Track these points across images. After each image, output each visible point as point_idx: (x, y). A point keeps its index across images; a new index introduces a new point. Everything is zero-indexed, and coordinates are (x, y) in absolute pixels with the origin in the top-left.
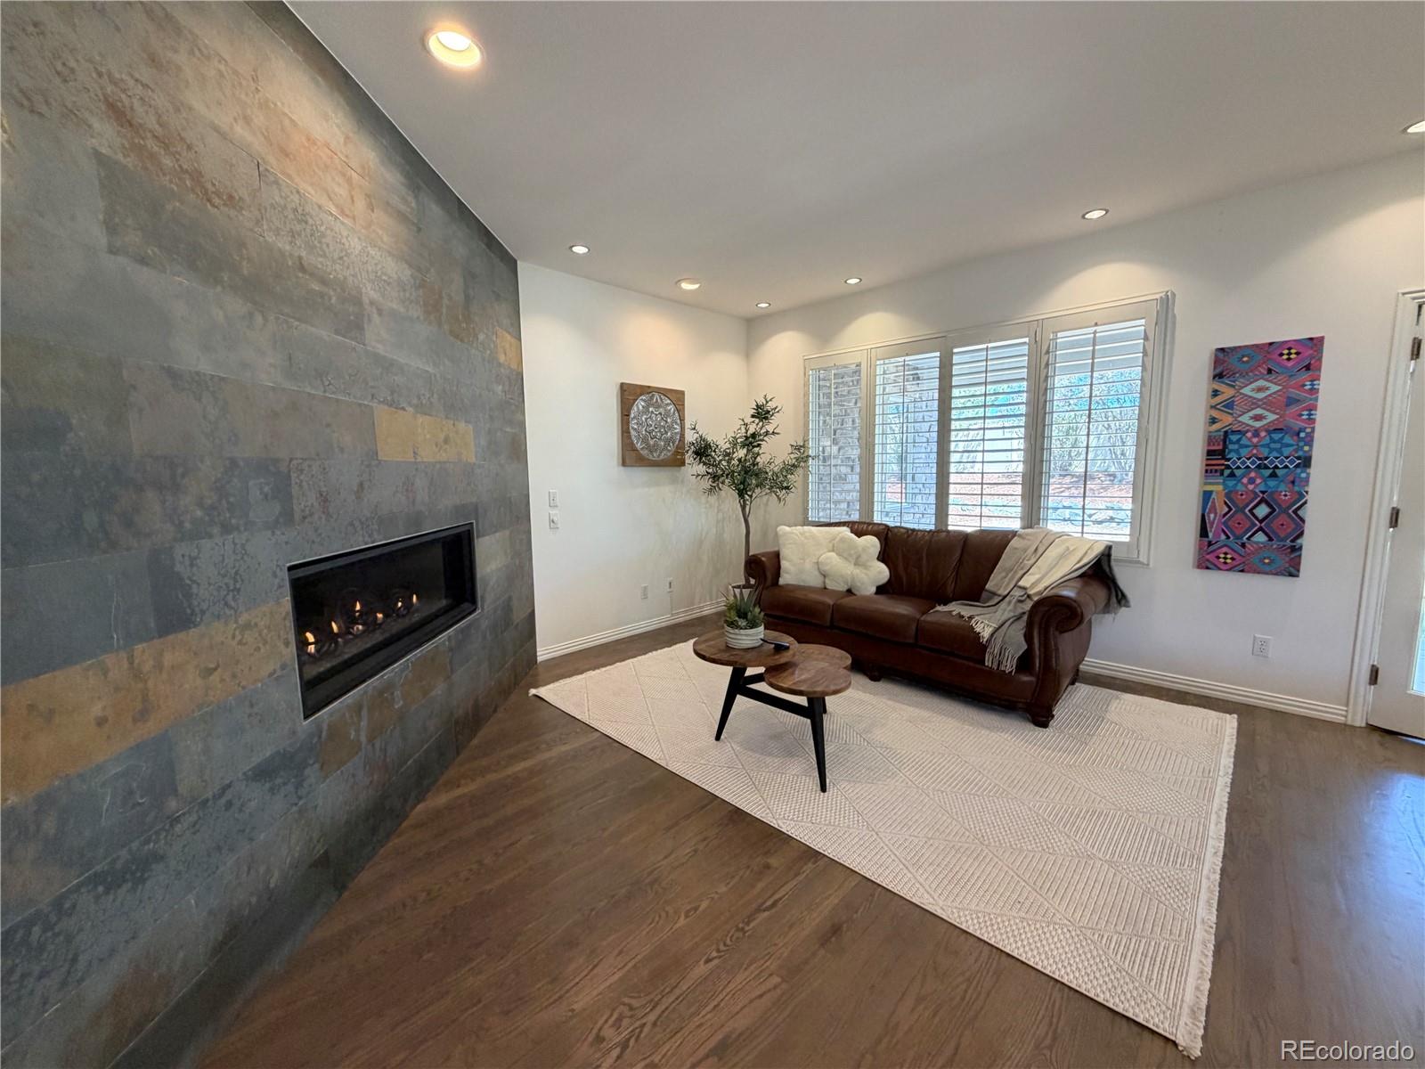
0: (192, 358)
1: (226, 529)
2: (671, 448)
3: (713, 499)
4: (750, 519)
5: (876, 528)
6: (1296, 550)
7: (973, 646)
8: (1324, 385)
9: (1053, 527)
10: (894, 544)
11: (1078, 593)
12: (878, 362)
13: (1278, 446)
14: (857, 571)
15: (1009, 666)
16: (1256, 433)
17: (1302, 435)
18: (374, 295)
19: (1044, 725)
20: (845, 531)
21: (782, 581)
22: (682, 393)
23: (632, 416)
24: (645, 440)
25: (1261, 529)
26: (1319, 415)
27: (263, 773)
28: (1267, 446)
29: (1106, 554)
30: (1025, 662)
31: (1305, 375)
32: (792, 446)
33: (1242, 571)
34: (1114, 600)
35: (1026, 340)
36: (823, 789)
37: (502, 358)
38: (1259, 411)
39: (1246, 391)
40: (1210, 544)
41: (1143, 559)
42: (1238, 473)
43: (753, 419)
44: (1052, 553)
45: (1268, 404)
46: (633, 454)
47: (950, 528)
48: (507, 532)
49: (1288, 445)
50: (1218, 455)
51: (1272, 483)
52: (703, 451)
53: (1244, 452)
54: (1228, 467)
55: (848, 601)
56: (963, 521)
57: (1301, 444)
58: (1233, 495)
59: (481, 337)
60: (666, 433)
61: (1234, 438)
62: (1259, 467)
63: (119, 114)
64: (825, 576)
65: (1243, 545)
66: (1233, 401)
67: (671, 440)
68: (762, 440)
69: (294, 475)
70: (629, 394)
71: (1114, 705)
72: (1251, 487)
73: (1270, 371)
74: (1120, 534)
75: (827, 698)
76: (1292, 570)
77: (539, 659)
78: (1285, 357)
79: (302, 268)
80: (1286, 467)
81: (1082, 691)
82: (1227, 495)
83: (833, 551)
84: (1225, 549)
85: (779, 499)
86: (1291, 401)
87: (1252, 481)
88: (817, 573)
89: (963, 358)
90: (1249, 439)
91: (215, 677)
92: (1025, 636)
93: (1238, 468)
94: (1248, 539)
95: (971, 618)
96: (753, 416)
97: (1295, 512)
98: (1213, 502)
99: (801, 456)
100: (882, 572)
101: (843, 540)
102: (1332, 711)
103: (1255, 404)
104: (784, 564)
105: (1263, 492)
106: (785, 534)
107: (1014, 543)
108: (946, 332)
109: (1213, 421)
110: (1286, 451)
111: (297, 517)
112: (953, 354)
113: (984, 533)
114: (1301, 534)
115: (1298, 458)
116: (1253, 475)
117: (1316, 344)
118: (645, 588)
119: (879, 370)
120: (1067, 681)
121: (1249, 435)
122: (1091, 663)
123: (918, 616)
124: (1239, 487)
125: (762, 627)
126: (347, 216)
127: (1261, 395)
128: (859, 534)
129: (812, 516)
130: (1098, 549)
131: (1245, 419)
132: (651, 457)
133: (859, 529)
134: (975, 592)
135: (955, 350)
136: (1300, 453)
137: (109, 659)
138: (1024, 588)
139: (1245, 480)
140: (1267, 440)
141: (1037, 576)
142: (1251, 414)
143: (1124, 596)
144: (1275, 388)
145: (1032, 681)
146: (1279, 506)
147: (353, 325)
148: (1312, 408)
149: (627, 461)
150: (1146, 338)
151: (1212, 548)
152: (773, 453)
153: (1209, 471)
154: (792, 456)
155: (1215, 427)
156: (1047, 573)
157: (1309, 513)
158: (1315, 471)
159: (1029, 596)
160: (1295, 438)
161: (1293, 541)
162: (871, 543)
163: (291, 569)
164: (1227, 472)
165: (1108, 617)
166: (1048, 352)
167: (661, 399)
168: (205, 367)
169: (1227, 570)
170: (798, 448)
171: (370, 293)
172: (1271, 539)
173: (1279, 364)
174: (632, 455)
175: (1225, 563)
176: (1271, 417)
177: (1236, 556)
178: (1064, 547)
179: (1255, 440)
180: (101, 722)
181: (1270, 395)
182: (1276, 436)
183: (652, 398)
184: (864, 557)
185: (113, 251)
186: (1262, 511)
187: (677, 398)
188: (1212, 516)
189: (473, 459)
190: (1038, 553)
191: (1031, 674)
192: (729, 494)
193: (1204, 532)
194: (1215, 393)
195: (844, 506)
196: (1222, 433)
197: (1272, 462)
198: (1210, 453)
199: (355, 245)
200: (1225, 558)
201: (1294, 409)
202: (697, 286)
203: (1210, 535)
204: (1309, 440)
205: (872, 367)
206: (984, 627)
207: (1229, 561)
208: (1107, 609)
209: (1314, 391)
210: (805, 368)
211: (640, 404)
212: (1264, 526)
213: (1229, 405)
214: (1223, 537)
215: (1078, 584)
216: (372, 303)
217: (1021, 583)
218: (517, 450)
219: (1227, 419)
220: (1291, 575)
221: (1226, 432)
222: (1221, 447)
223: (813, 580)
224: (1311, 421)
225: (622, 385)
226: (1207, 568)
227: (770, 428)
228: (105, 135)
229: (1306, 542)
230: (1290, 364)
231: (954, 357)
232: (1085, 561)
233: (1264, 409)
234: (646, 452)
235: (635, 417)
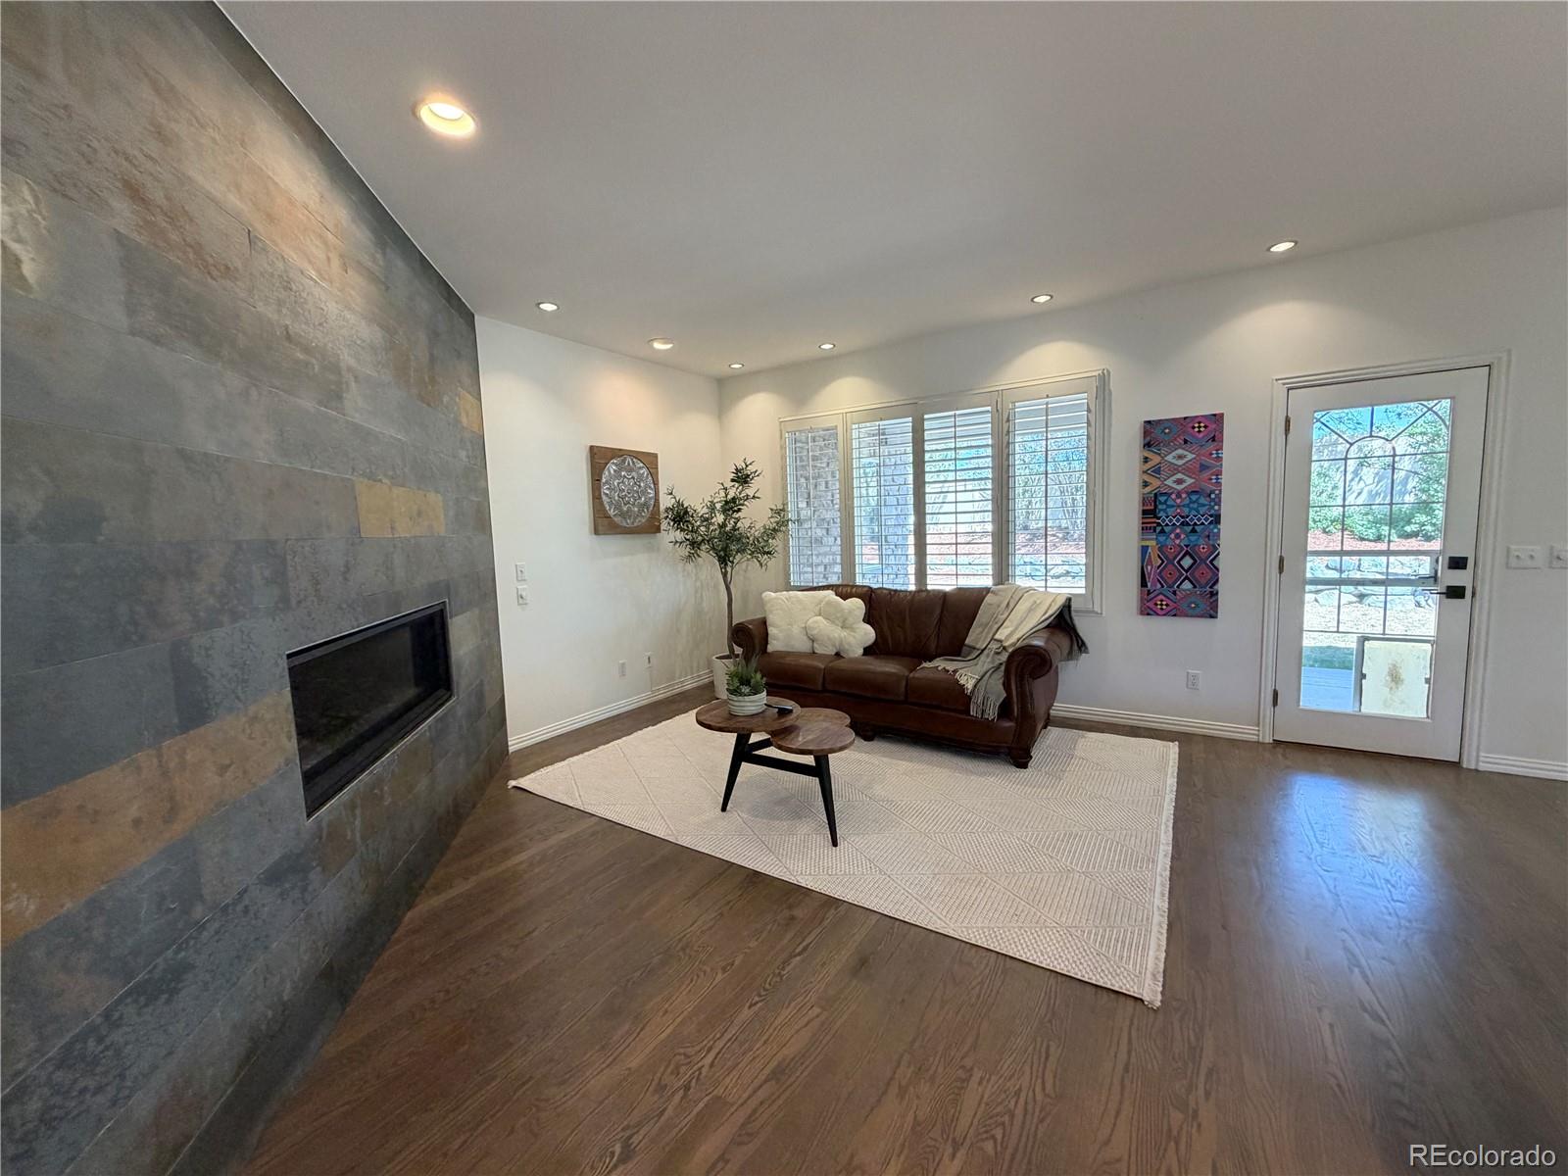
0: (202, 439)
1: (235, 616)
2: (646, 514)
3: (690, 567)
4: (732, 587)
5: (859, 590)
6: (1214, 594)
7: (959, 698)
8: (1226, 454)
9: (1022, 582)
10: (879, 606)
11: (1046, 642)
12: (854, 426)
13: (1195, 506)
14: (844, 634)
15: (992, 713)
16: (1179, 495)
17: (1213, 496)
18: (352, 362)
19: (1024, 766)
20: (830, 594)
21: (770, 649)
22: (655, 456)
23: (604, 480)
24: (618, 507)
25: (1187, 578)
26: (1224, 479)
27: (273, 877)
28: (1188, 506)
29: (1067, 606)
30: (1005, 709)
31: (1211, 446)
32: (772, 510)
33: (1175, 615)
34: (1075, 647)
35: (989, 408)
36: (835, 843)
37: (464, 420)
38: (1179, 476)
39: (1169, 458)
40: (1149, 593)
41: (1097, 609)
42: (1167, 529)
43: (733, 484)
44: (1022, 607)
45: (1187, 470)
46: (606, 521)
47: (929, 588)
48: (476, 611)
49: (1204, 505)
50: (1150, 514)
51: (1193, 538)
52: (681, 516)
53: (1170, 511)
54: (1159, 524)
55: (839, 664)
56: (940, 581)
57: (1212, 504)
58: (1164, 549)
59: (446, 399)
60: (640, 498)
61: (1162, 499)
62: (1182, 524)
63: (134, 192)
64: (813, 641)
65: (1174, 593)
66: (1160, 468)
67: (645, 504)
68: (743, 505)
69: (289, 557)
70: (599, 458)
71: (1081, 743)
72: (1177, 542)
73: (1186, 441)
74: (1077, 587)
75: (830, 755)
76: (1212, 613)
77: (511, 749)
78: (1197, 430)
79: (289, 338)
80: (1203, 524)
81: (1053, 733)
82: (1160, 549)
83: (820, 615)
84: (1161, 597)
85: (761, 565)
86: (1203, 467)
87: (1178, 536)
88: (805, 638)
89: (933, 424)
90: (1174, 500)
91: (229, 774)
92: (1004, 684)
93: (1167, 525)
94: (1178, 587)
95: (955, 671)
96: (733, 480)
97: (1211, 562)
98: (1150, 556)
99: (780, 523)
100: (868, 634)
101: (829, 603)
102: (1247, 732)
103: (1176, 469)
104: (772, 630)
105: (1187, 546)
106: (771, 600)
107: (989, 599)
108: (916, 398)
109: (1146, 484)
110: (1202, 510)
111: (294, 602)
112: (923, 420)
113: (961, 590)
114: (1217, 580)
115: (1211, 516)
116: (1178, 531)
117: (1218, 419)
118: (623, 664)
119: (855, 434)
120: (1040, 726)
121: (1173, 496)
122: (1060, 708)
123: (907, 674)
124: (1169, 542)
125: (765, 693)
126: (325, 279)
127: (1180, 462)
128: (845, 597)
129: (794, 580)
130: (1060, 602)
131: (1169, 482)
132: (625, 524)
133: (845, 591)
134: (956, 648)
135: (926, 416)
136: (1212, 512)
137: (141, 756)
138: (1000, 641)
139: (1172, 536)
140: (1187, 501)
141: (1011, 629)
142: (1174, 478)
143: (1083, 643)
144: (1190, 456)
145: (1010, 727)
146: (1199, 558)
147: (334, 395)
148: (1218, 474)
149: (600, 528)
150: (1089, 411)
151: (1152, 595)
152: (754, 517)
153: (1145, 529)
154: (772, 520)
155: (1148, 489)
156: (1016, 629)
157: (1222, 563)
158: (1225, 527)
159: (1005, 648)
160: (1208, 499)
161: (1211, 587)
162: (857, 605)
163: (289, 656)
164: (1159, 529)
165: (1071, 663)
166: (1008, 420)
167: (633, 462)
168: (212, 448)
169: (1164, 615)
170: (778, 512)
171: (347, 359)
172: (1195, 587)
173: (1193, 436)
174: (605, 523)
175: (1162, 609)
176: (1190, 481)
177: (1169, 602)
178: (1032, 600)
179: (1178, 501)
180: (137, 822)
181: (1187, 462)
182: (1194, 498)
183: (624, 461)
184: (851, 620)
185: (133, 332)
186: (1187, 562)
187: (650, 461)
188: (1149, 568)
189: (442, 534)
190: (1010, 608)
191: (1011, 720)
192: (708, 562)
193: (1144, 584)
194: (1146, 460)
195: (821, 569)
196: (1152, 495)
197: (1192, 520)
198: (1144, 512)
199: (332, 308)
200: (1162, 605)
201: (1205, 475)
202: (669, 346)
203: (1149, 584)
204: (1219, 503)
205: (847, 430)
206: (968, 679)
207: (1164, 607)
208: (1070, 656)
209: (1219, 459)
210: (781, 431)
211: (612, 468)
212: (1190, 575)
213: (1157, 471)
214: (1159, 586)
215: (1045, 634)
216: (349, 369)
217: (997, 637)
218: (482, 522)
219: (1155, 483)
220: (1212, 617)
221: (1156, 494)
222: (1152, 508)
223: (801, 645)
224: (1219, 484)
225: (592, 448)
226: (1148, 614)
227: (750, 492)
228: (123, 214)
229: (1220, 587)
230: (1201, 435)
231: (926, 423)
232: (1050, 613)
233: (1183, 473)
234: (620, 518)
235: (606, 482)
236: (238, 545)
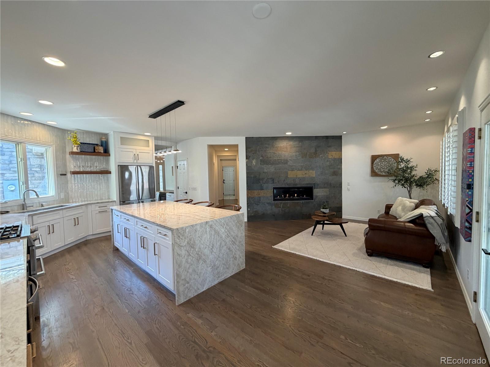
21: (390, 213)
22: (398, 154)
24: (379, 170)
37: (331, 157)
46: (375, 173)
48: (328, 189)
59: (321, 156)
69: (275, 179)
70: (374, 158)
79: (278, 160)
104: (392, 208)
111: (275, 183)
132: (382, 174)
147: (286, 163)
149: (373, 175)
163: (274, 187)
167: (387, 158)
171: (289, 158)
183: (383, 158)
187: (395, 156)
189: (314, 176)
199: (287, 154)
211: (378, 160)
218: (336, 174)
225: (372, 156)
234: (380, 173)
235: (375, 164)
236: (268, 178)
